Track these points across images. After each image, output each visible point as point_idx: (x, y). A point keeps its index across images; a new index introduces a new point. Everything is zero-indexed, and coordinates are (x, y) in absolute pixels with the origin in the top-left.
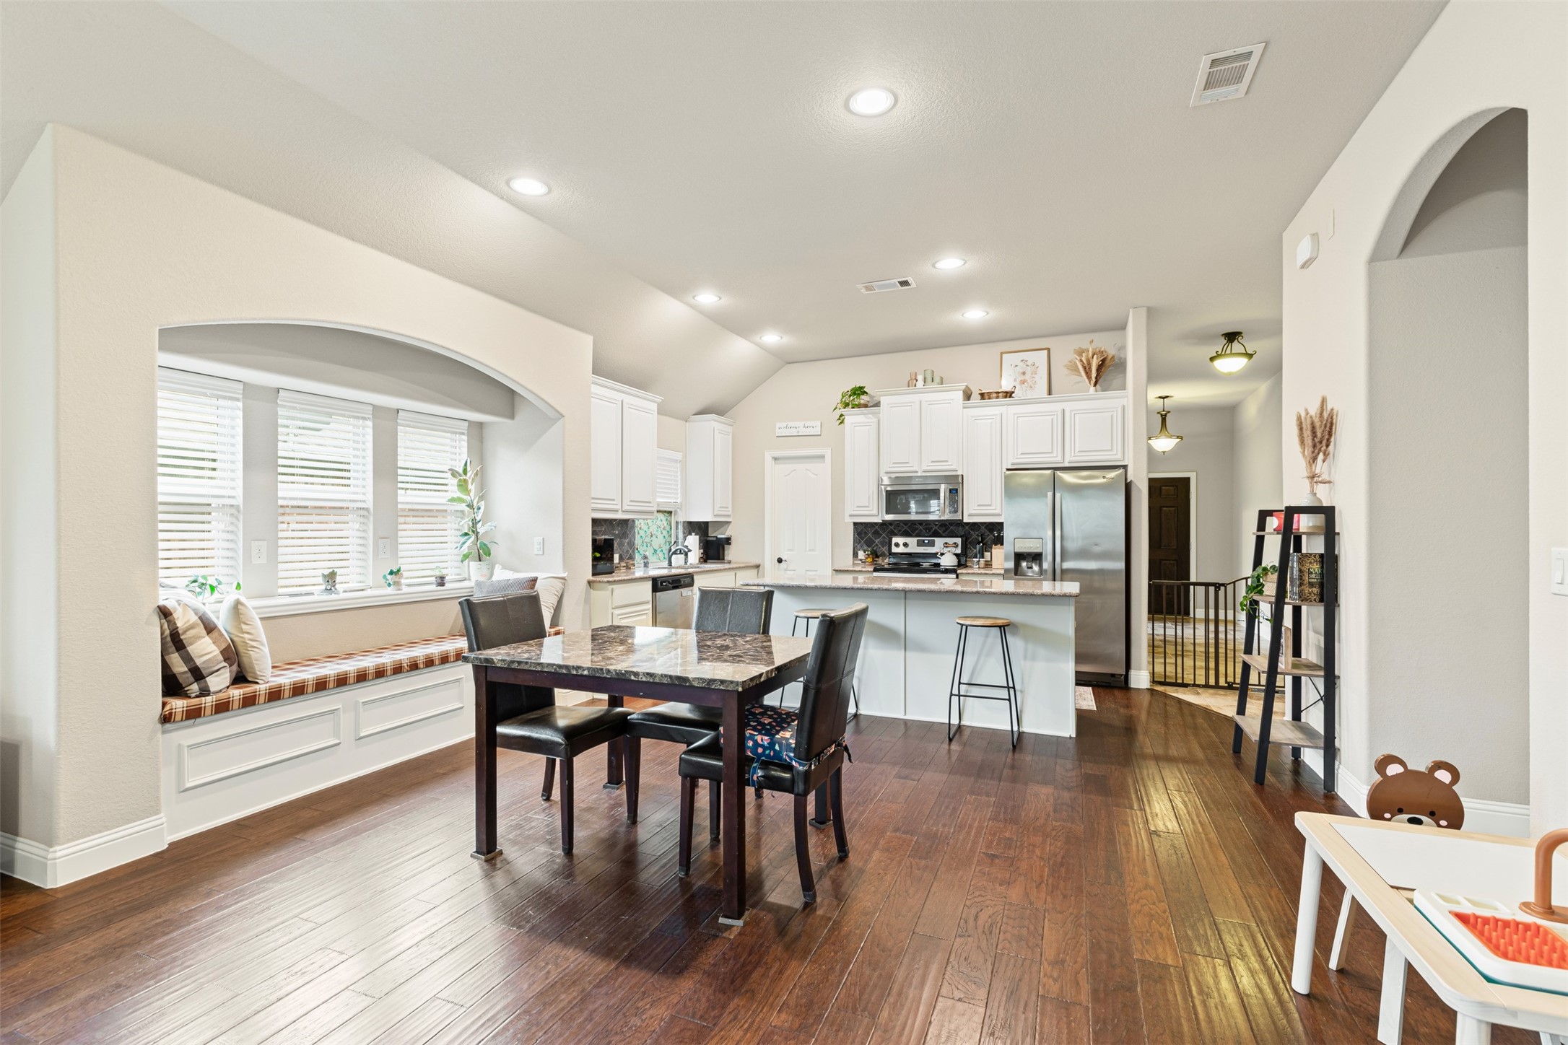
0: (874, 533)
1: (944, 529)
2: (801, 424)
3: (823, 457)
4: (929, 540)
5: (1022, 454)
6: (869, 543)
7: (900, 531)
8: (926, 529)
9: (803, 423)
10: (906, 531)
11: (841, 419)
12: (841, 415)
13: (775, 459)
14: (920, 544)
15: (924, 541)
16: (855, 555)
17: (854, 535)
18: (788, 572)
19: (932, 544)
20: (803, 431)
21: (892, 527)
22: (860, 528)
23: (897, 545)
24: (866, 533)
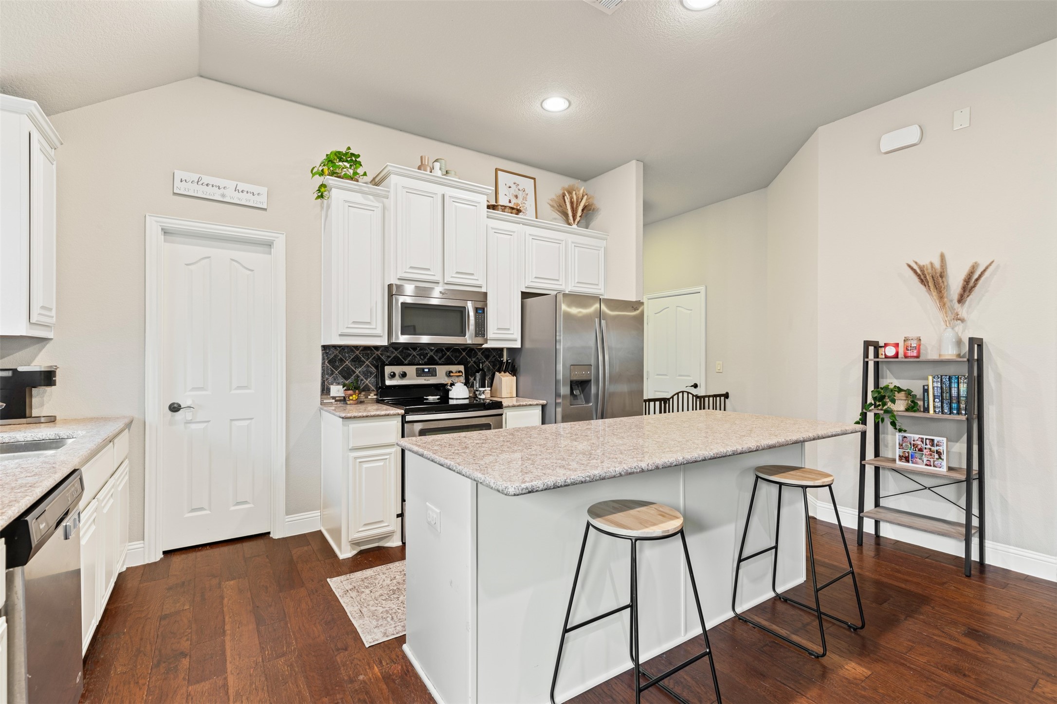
0: (353, 360)
1: (440, 355)
2: (231, 184)
3: (269, 245)
4: (429, 369)
5: (536, 277)
6: (346, 374)
7: (389, 357)
8: (420, 355)
9: (235, 183)
10: (396, 358)
11: (322, 193)
12: (323, 186)
13: (166, 232)
14: (421, 373)
15: (423, 369)
16: (325, 391)
17: (323, 363)
18: (193, 426)
19: (433, 373)
20: (231, 196)
21: (379, 353)
22: (333, 353)
23: (393, 376)
24: (342, 361)
